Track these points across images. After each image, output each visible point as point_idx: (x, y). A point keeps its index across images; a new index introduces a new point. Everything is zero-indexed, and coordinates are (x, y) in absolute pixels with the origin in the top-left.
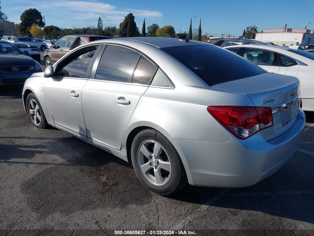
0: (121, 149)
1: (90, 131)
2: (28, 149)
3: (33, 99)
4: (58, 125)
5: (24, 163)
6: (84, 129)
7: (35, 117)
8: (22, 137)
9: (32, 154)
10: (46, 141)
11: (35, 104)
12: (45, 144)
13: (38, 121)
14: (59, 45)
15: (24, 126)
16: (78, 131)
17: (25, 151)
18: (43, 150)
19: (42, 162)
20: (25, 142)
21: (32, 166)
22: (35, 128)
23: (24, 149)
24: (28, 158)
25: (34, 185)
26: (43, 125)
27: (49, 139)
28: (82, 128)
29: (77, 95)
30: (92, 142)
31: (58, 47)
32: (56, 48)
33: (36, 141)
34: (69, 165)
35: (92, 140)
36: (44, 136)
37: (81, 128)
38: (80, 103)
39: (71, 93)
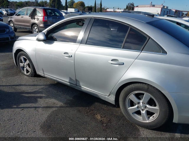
0: (109, 95)
1: (80, 81)
2: (29, 95)
3: (24, 56)
4: (48, 75)
5: (33, 107)
6: (74, 79)
7: (25, 69)
8: (20, 85)
9: (34, 100)
10: (40, 87)
11: (25, 60)
12: (40, 90)
13: (27, 71)
14: (19, 13)
15: (16, 75)
16: (68, 81)
17: (29, 97)
18: (41, 95)
19: (46, 105)
20: (24, 89)
21: (40, 110)
22: (26, 77)
23: (27, 95)
24: (32, 102)
25: (50, 127)
26: (32, 75)
27: (42, 86)
28: (72, 78)
29: (71, 56)
30: (81, 89)
31: (19, 15)
32: (17, 16)
33: (32, 87)
34: (67, 107)
35: (81, 87)
36: (36, 83)
37: (70, 79)
38: (73, 61)
39: (64, 54)
